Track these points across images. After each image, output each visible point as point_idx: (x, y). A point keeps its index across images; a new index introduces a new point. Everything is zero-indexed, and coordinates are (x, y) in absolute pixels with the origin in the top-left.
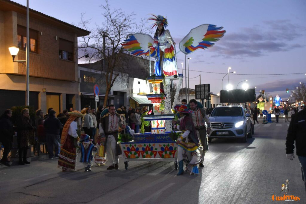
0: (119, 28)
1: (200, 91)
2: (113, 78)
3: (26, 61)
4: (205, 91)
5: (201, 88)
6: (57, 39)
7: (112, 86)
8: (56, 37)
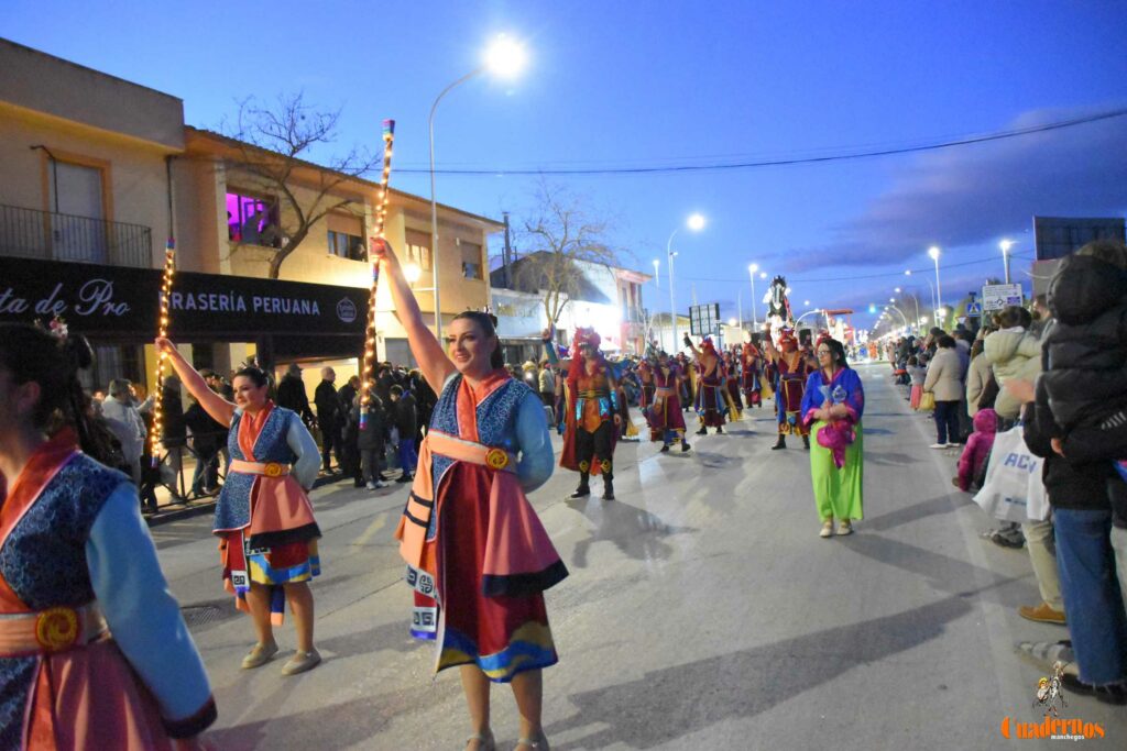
0: (564, 216)
1: (700, 320)
2: (559, 307)
3: (435, 288)
4: (709, 319)
5: (702, 313)
6: (458, 243)
7: (556, 320)
8: (458, 240)
